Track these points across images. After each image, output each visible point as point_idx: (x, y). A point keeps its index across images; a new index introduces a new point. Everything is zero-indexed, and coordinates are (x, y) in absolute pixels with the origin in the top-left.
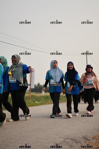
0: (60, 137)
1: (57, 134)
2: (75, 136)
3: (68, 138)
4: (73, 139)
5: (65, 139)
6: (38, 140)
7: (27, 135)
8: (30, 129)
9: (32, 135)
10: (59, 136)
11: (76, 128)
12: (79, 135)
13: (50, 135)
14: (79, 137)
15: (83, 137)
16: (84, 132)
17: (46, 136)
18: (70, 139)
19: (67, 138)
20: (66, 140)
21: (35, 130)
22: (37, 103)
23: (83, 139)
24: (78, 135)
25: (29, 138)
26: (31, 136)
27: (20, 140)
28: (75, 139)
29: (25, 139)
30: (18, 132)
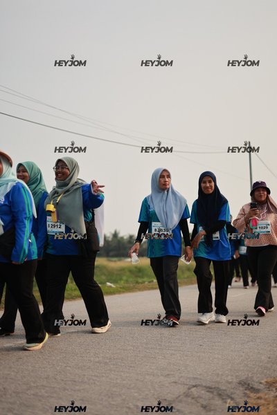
0: (176, 383)
1: (168, 375)
2: (218, 379)
3: (199, 385)
4: (211, 388)
5: (189, 389)
6: (114, 389)
7: (84, 375)
8: (92, 359)
9: (97, 376)
10: (172, 379)
11: (220, 357)
12: (229, 377)
13: (147, 377)
14: (230, 383)
15: (240, 383)
16: (241, 368)
17: (137, 380)
18: (205, 387)
19: (194, 384)
20: (193, 389)
21: (106, 363)
22: (111, 287)
23: (241, 389)
24: (227, 376)
25: (89, 384)
26: (95, 378)
27: (65, 389)
28: (218, 388)
29: (77, 388)
30: (58, 368)
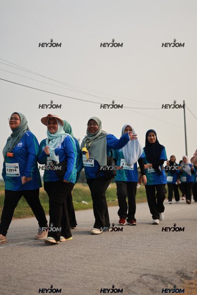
0: (131, 272)
1: (126, 267)
2: (162, 270)
3: (148, 274)
4: (157, 276)
5: (141, 277)
6: (88, 277)
7: (66, 267)
8: (72, 255)
9: (76, 268)
10: (129, 270)
11: (163, 254)
12: (170, 269)
13: (111, 268)
14: (170, 273)
15: (177, 273)
16: (178, 262)
17: (104, 270)
18: (152, 275)
19: (145, 273)
20: (144, 277)
21: (81, 258)
22: (85, 204)
23: (178, 277)
24: (168, 268)
25: (69, 273)
26: (74, 269)
27: (52, 277)
28: (162, 276)
29: (61, 275)
30: (48, 262)
